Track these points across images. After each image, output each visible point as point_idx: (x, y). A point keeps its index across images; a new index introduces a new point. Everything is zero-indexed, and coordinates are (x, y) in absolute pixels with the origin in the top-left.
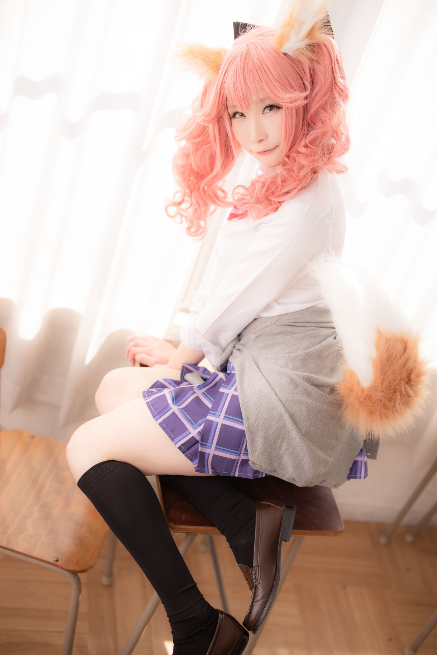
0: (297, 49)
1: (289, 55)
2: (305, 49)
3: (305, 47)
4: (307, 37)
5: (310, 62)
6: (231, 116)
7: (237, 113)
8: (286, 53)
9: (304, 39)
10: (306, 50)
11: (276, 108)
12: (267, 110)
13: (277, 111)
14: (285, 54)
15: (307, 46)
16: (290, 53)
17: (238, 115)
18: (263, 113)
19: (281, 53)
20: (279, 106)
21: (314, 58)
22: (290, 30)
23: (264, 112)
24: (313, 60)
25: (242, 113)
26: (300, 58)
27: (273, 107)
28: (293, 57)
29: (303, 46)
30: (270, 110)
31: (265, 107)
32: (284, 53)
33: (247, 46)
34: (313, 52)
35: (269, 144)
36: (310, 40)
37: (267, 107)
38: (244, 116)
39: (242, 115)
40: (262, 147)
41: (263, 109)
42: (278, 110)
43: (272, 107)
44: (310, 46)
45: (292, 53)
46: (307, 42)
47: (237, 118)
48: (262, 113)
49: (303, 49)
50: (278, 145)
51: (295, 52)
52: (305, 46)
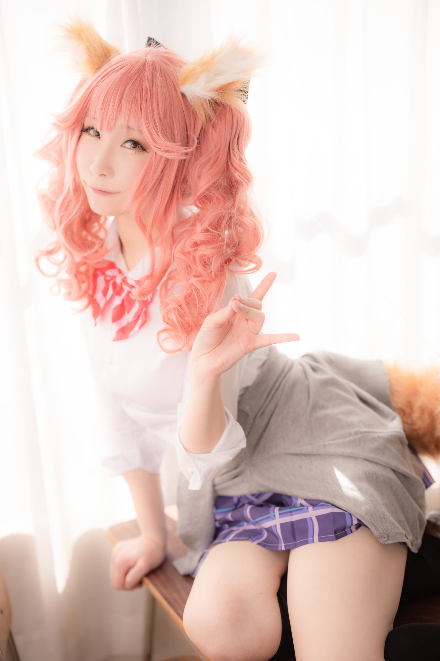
0: (199, 97)
1: (186, 98)
2: (208, 102)
3: (209, 101)
4: (217, 91)
5: (207, 120)
6: (85, 128)
7: (93, 128)
8: (185, 94)
9: (213, 90)
10: (208, 104)
11: (140, 147)
12: (128, 145)
13: (140, 153)
14: (183, 95)
15: (212, 99)
16: (189, 97)
17: (92, 132)
18: (121, 146)
19: (179, 91)
20: (144, 147)
21: (214, 118)
22: (204, 71)
23: (124, 145)
24: (210, 119)
25: (98, 132)
26: (197, 110)
27: (138, 146)
28: (190, 103)
29: (208, 98)
30: (134, 147)
31: (129, 139)
32: (182, 93)
33: (144, 60)
34: (215, 111)
35: (110, 184)
36: (219, 95)
37: (131, 141)
38: (99, 137)
39: (98, 135)
40: (101, 184)
41: (125, 141)
42: (142, 152)
43: (136, 144)
44: (216, 102)
45: (191, 98)
46: (213, 95)
47: (90, 134)
48: (121, 144)
49: (205, 100)
50: (121, 192)
51: (195, 99)
52: (210, 99)
